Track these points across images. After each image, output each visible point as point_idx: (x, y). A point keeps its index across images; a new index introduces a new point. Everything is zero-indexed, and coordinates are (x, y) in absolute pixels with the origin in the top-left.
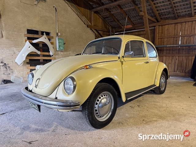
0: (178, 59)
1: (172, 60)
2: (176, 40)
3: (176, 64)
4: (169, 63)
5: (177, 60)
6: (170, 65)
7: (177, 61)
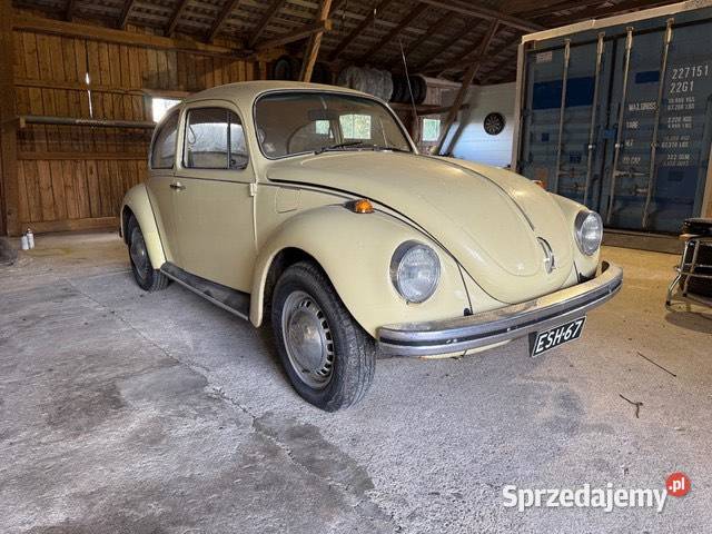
0: (94, 170)
1: (74, 175)
2: (78, 103)
3: (93, 189)
4: (65, 186)
5: (92, 173)
6: (70, 193)
7: (93, 179)
